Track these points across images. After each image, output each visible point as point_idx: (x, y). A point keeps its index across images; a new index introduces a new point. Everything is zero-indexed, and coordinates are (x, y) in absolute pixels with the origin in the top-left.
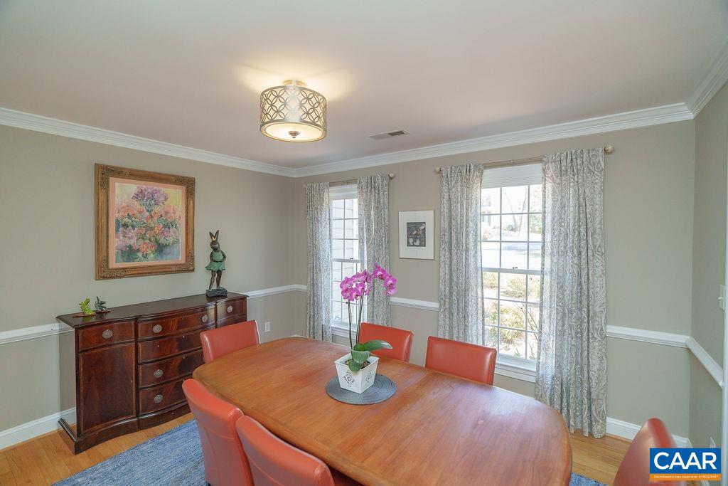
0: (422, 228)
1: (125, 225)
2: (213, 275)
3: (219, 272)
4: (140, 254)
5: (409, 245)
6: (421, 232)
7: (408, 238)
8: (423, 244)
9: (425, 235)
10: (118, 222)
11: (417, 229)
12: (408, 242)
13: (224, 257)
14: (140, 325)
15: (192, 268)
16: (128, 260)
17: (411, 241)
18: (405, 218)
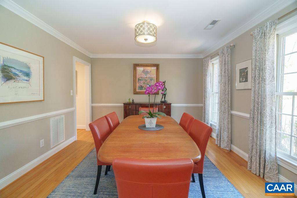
0: (246, 71)
1: (140, 80)
2: (163, 96)
3: (165, 95)
4: (144, 88)
5: (240, 82)
6: (245, 74)
7: (240, 78)
8: (246, 81)
9: (247, 75)
10: (138, 79)
11: (244, 72)
12: (240, 80)
13: (166, 89)
14: (137, 106)
15: (158, 93)
16: (141, 90)
17: (241, 79)
18: (239, 66)
